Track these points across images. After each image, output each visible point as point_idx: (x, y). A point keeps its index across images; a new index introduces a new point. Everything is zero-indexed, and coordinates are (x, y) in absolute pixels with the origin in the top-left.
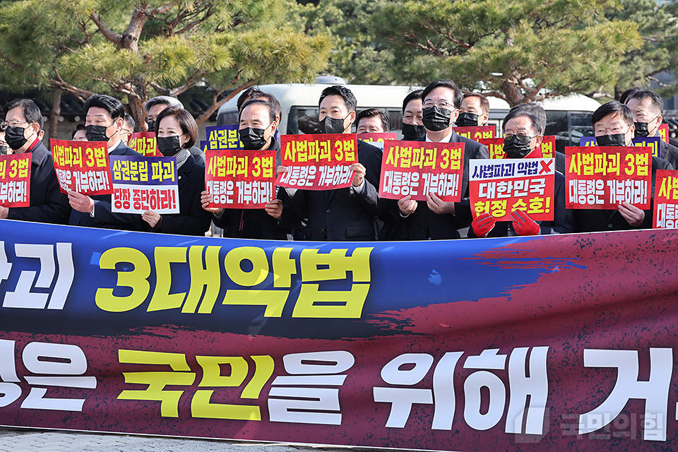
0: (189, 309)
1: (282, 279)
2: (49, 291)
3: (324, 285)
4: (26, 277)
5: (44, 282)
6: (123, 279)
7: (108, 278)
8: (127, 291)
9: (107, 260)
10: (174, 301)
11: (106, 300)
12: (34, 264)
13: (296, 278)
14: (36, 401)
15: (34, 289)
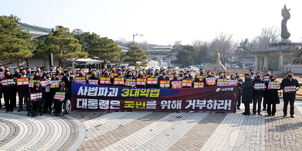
0: (135, 96)
1: (148, 92)
2: (114, 94)
3: (153, 93)
4: (110, 92)
5: (113, 93)
6: (125, 92)
7: (123, 92)
8: (126, 94)
9: (123, 90)
10: (133, 95)
11: (123, 95)
12: (112, 91)
13: (150, 92)
14: (111, 108)
15: (112, 94)
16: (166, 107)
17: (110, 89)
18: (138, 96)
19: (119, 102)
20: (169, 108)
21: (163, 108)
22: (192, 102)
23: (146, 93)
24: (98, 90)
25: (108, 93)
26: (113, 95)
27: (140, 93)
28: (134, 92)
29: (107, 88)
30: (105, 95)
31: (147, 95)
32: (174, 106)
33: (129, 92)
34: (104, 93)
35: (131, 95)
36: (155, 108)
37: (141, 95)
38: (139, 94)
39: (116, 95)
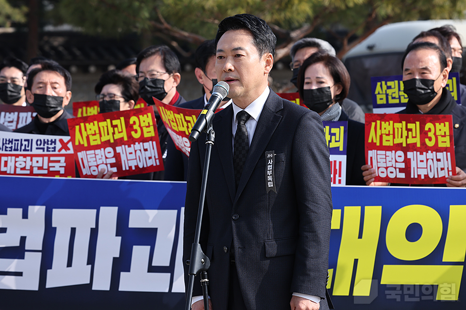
4: (140, 253)
17: (139, 219)
23: (435, 258)
24: (50, 233)
25: (122, 264)
27: (383, 257)
29: (109, 214)
30: (102, 283)
34: (91, 260)
37: (391, 275)
38: (377, 274)
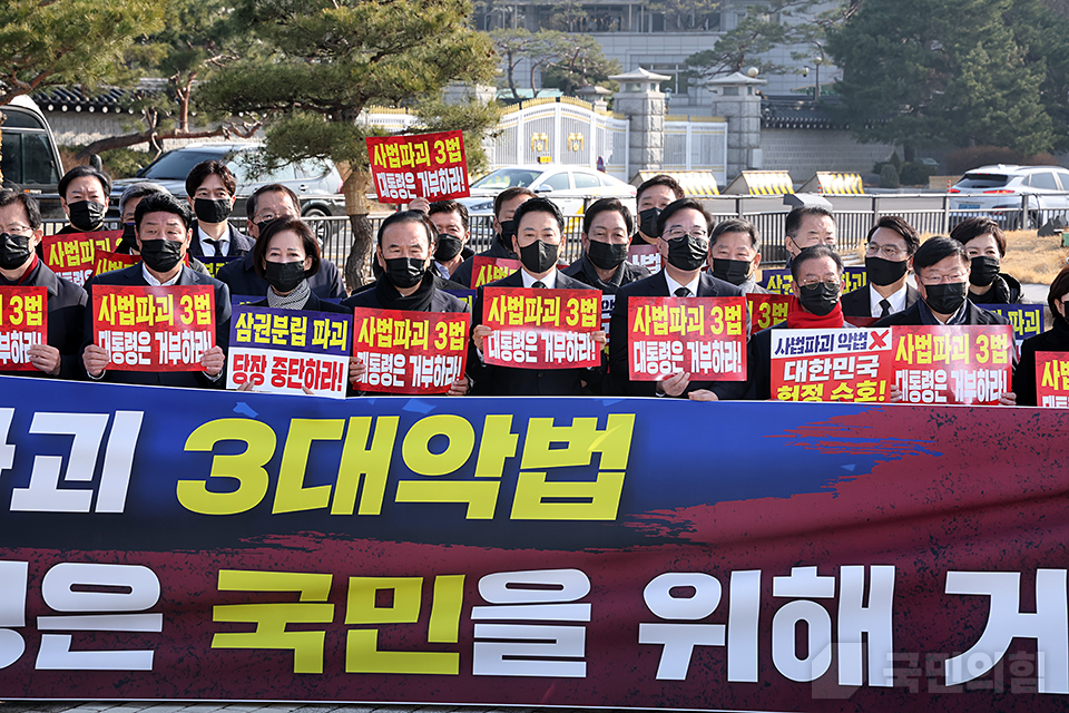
0: (342, 507)
1: (491, 464)
2: (94, 485)
3: (555, 474)
4: (47, 465)
5: (80, 470)
6: (222, 466)
7: (198, 466)
8: (230, 485)
9: (201, 439)
10: (316, 498)
11: (193, 495)
12: (61, 445)
13: (512, 467)
15: (63, 484)
16: (709, 660)
17: (45, 423)
18: (372, 506)
19: (144, 583)
20: (742, 667)
21: (673, 667)
22: (1028, 604)
23: (466, 472)
25: (15, 478)
26: (78, 502)
27: (399, 471)
28: (323, 464)
31: (480, 502)
32: (802, 651)
33: (273, 468)
35: (294, 497)
36: (579, 670)
37: (407, 492)
38: (391, 489)
39: (113, 498)
